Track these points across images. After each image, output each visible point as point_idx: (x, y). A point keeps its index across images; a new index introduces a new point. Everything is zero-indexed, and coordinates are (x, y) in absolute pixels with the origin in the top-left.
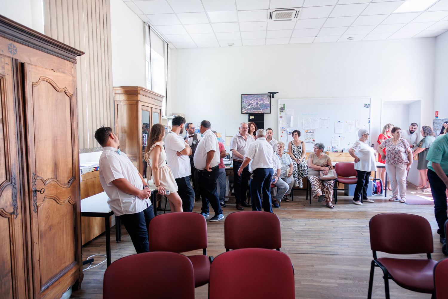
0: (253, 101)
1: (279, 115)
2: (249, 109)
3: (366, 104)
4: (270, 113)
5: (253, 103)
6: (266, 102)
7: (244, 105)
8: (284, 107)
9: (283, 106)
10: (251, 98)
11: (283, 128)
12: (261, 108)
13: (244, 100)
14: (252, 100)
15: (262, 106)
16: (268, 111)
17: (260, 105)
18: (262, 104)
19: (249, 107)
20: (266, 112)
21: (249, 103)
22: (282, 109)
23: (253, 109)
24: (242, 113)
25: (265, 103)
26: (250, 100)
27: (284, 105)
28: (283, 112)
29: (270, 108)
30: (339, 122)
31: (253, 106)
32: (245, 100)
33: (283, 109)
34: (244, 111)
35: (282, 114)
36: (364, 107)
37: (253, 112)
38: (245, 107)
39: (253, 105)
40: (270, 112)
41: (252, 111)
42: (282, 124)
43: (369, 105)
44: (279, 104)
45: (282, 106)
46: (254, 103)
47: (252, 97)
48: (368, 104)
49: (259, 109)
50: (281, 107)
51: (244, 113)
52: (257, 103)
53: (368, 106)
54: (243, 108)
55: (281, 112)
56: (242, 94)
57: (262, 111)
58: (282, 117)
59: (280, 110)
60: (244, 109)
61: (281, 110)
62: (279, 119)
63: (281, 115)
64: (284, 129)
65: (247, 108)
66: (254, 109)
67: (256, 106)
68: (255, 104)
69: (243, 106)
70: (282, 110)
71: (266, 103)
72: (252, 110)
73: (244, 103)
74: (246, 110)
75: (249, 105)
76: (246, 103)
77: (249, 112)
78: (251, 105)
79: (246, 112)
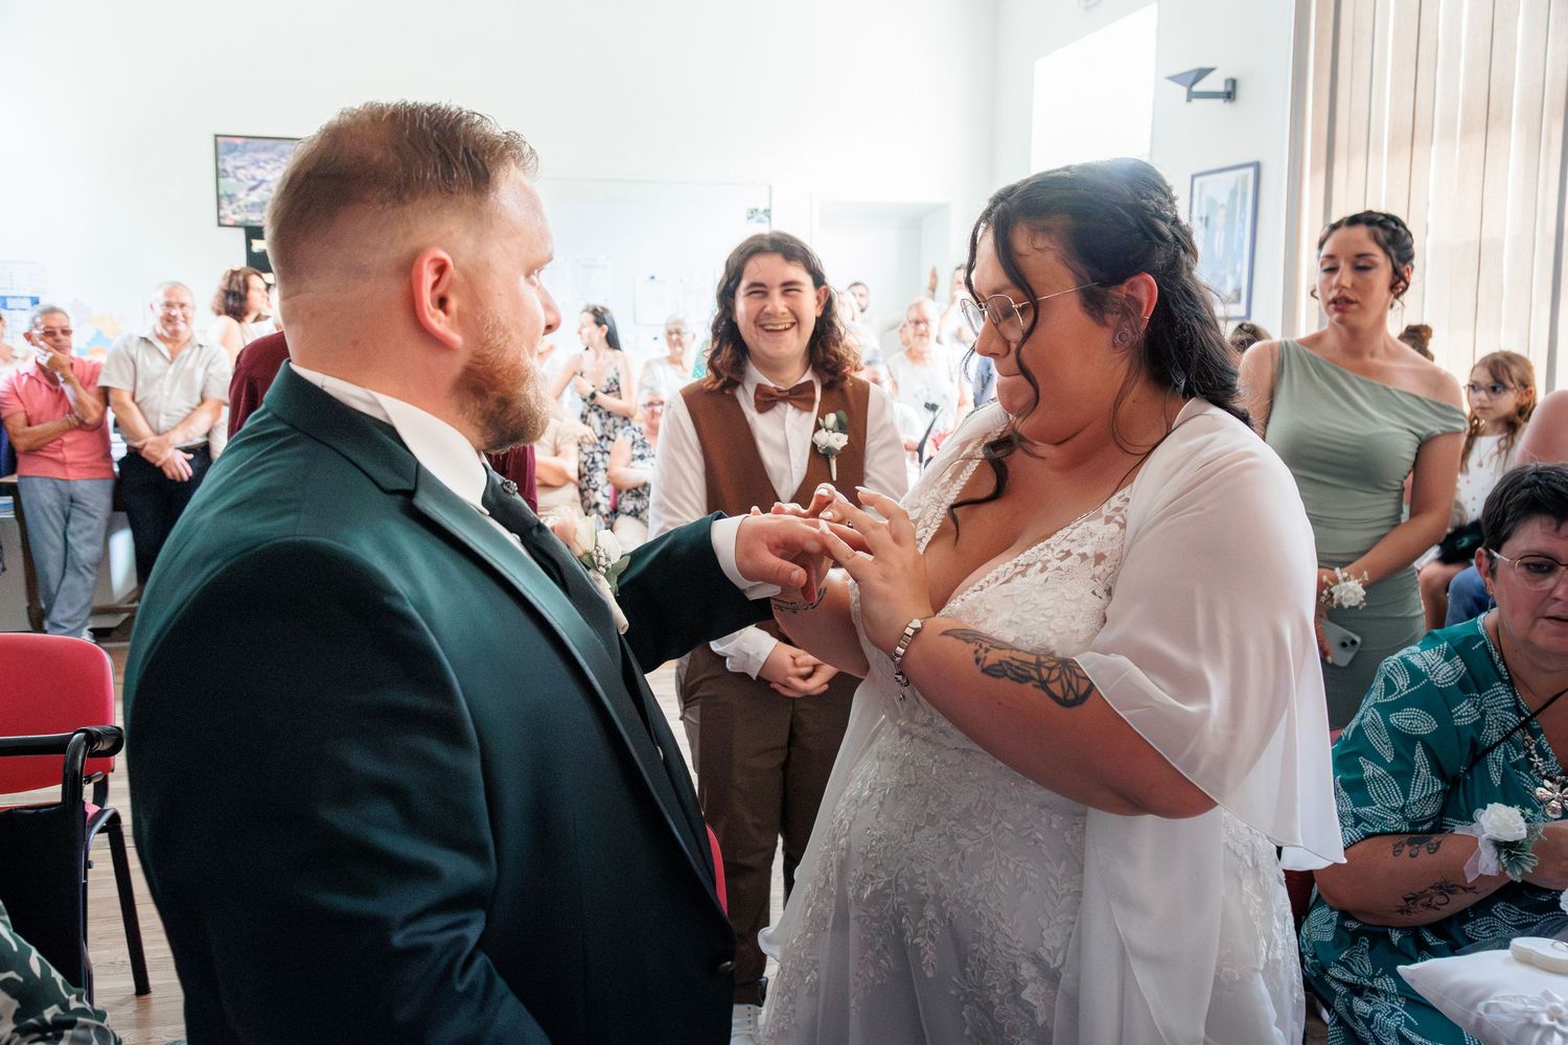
0: (274, 169)
2: (253, 205)
3: (757, 210)
5: (269, 178)
7: (227, 184)
10: (262, 156)
13: (229, 163)
14: (269, 167)
19: (254, 197)
21: (254, 179)
24: (220, 225)
26: (256, 163)
30: (653, 278)
32: (233, 163)
34: (229, 216)
36: (749, 218)
38: (231, 198)
43: (767, 212)
47: (265, 149)
48: (761, 209)
51: (227, 222)
53: (763, 216)
54: (224, 202)
56: (216, 136)
60: (231, 203)
65: (242, 203)
69: (221, 192)
73: (228, 176)
74: (238, 210)
75: (252, 189)
76: (239, 180)
77: (252, 221)
78: (264, 186)
79: (239, 218)
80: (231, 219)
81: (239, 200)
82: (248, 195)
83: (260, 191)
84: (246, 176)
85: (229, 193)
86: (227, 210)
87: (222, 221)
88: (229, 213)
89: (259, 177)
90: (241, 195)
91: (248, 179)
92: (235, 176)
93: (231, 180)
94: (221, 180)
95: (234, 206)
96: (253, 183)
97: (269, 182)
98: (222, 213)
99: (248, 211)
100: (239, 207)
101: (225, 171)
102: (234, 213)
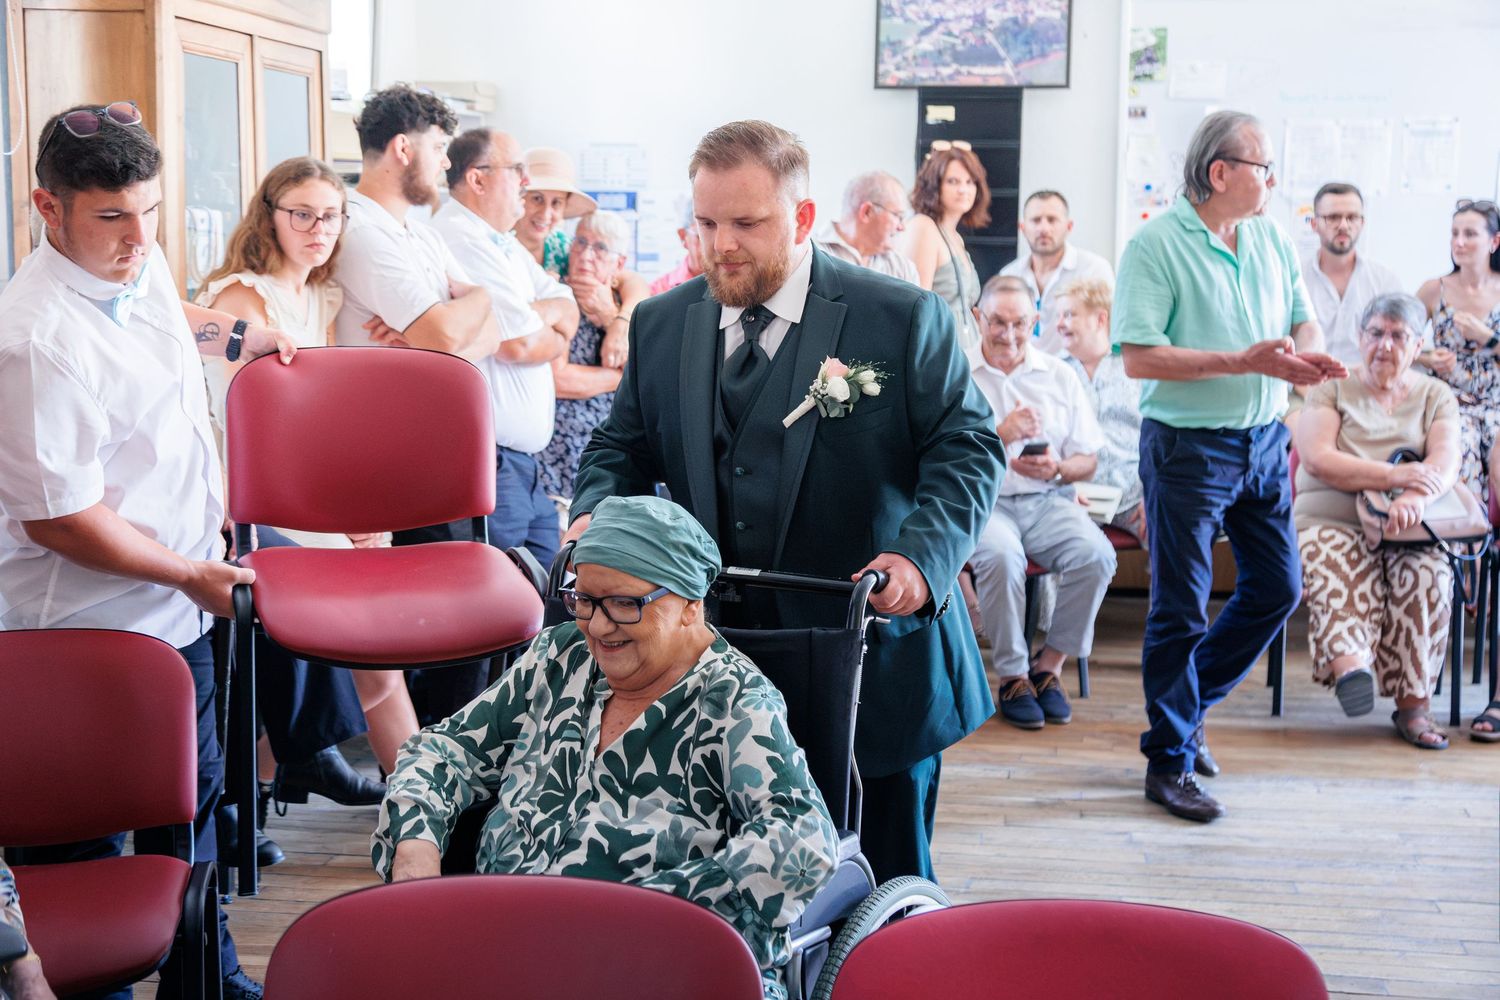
0: (957, 2)
1: (1126, 103)
2: (925, 55)
4: (1067, 86)
5: (950, 15)
6: (1039, 13)
7: (892, 26)
8: (1160, 46)
9: (1152, 40)
11: (1148, 187)
12: (1002, 52)
14: (949, 1)
15: (1016, 35)
16: (1048, 69)
17: (1002, 31)
18: (1015, 21)
19: (927, 45)
20: (1036, 82)
21: (927, 17)
22: (1148, 58)
23: (947, 58)
24: (877, 86)
25: (1031, 19)
27: (1162, 35)
28: (1149, 76)
29: (1063, 55)
31: (950, 34)
33: (1150, 60)
34: (893, 73)
35: (1146, 95)
37: (951, 77)
38: (895, 46)
39: (955, 28)
40: (1062, 81)
41: (946, 71)
42: (1144, 162)
44: (1129, 21)
45: (1144, 39)
46: (958, 18)
49: (994, 59)
50: (1140, 46)
51: (889, 81)
52: (980, 20)
54: (886, 53)
55: (1137, 78)
57: (1008, 68)
58: (1143, 114)
59: (1131, 68)
60: (894, 54)
61: (1140, 63)
62: (1127, 124)
63: (1139, 103)
64: (1158, 197)
65: (909, 54)
66: (958, 58)
67: (972, 40)
68: (968, 23)
69: (883, 39)
70: (1147, 68)
71: (1040, 19)
72: (946, 65)
73: (894, 14)
74: (904, 64)
75: (926, 32)
76: (907, 20)
77: (922, 79)
78: (941, 28)
79: (903, 75)
80: (893, 77)
81: (907, 49)
82: (918, 42)
83: (935, 35)
84: (917, 14)
85: (893, 38)
86: (888, 65)
87: (881, 81)
88: (891, 68)
89: (937, 16)
90: (909, 42)
91: (920, 18)
92: (903, 15)
93: (898, 21)
94: (884, 22)
95: (899, 58)
96: (927, 24)
97: (949, 21)
98: (882, 68)
99: (917, 65)
100: (905, 59)
101: (889, 7)
102: (898, 68)
